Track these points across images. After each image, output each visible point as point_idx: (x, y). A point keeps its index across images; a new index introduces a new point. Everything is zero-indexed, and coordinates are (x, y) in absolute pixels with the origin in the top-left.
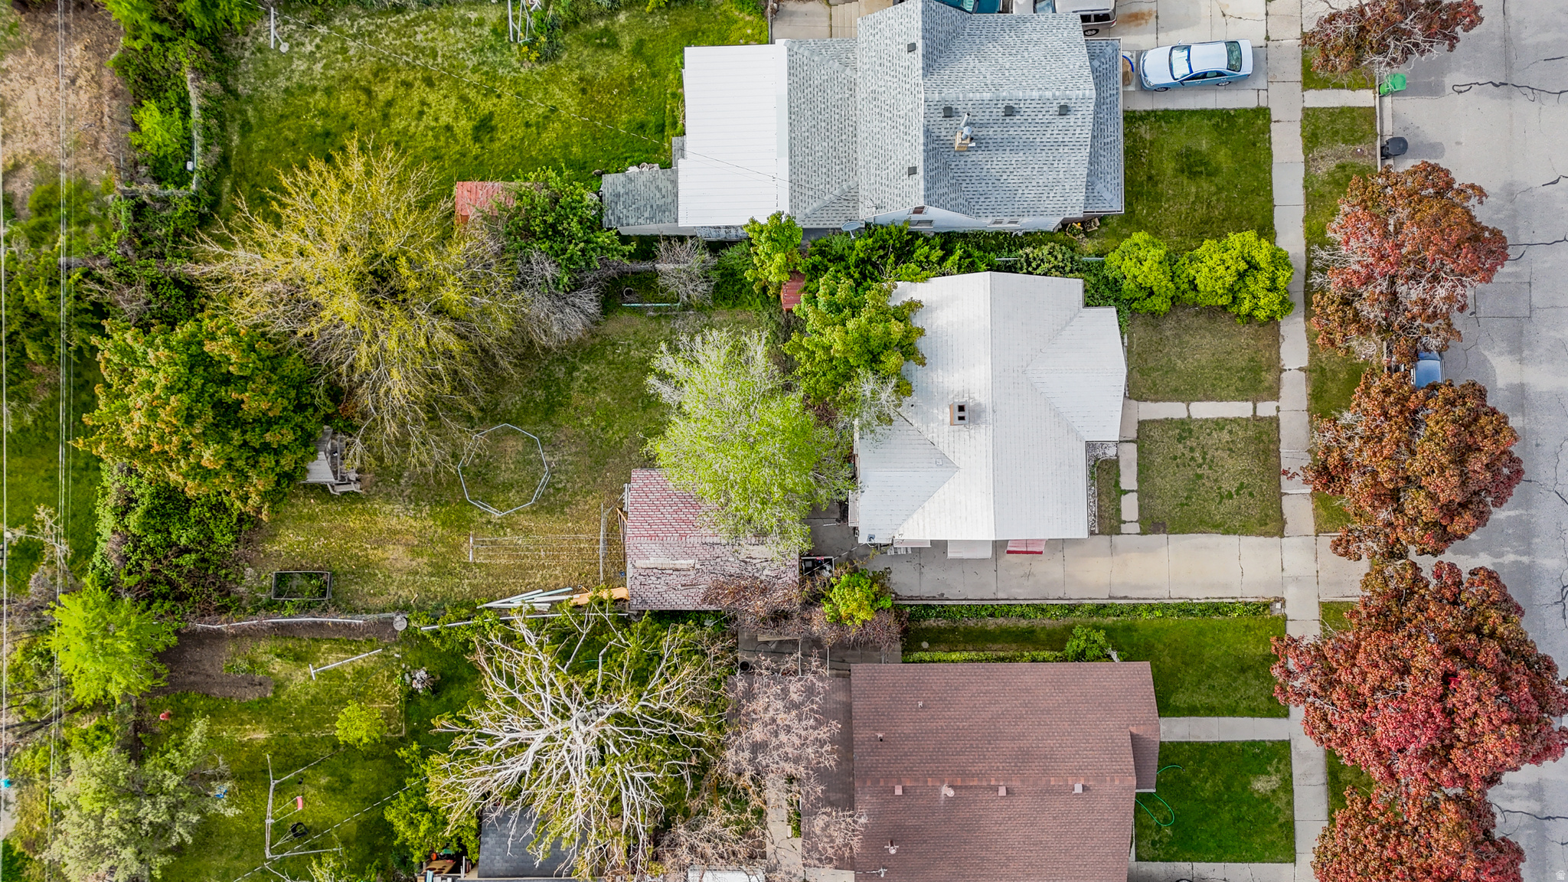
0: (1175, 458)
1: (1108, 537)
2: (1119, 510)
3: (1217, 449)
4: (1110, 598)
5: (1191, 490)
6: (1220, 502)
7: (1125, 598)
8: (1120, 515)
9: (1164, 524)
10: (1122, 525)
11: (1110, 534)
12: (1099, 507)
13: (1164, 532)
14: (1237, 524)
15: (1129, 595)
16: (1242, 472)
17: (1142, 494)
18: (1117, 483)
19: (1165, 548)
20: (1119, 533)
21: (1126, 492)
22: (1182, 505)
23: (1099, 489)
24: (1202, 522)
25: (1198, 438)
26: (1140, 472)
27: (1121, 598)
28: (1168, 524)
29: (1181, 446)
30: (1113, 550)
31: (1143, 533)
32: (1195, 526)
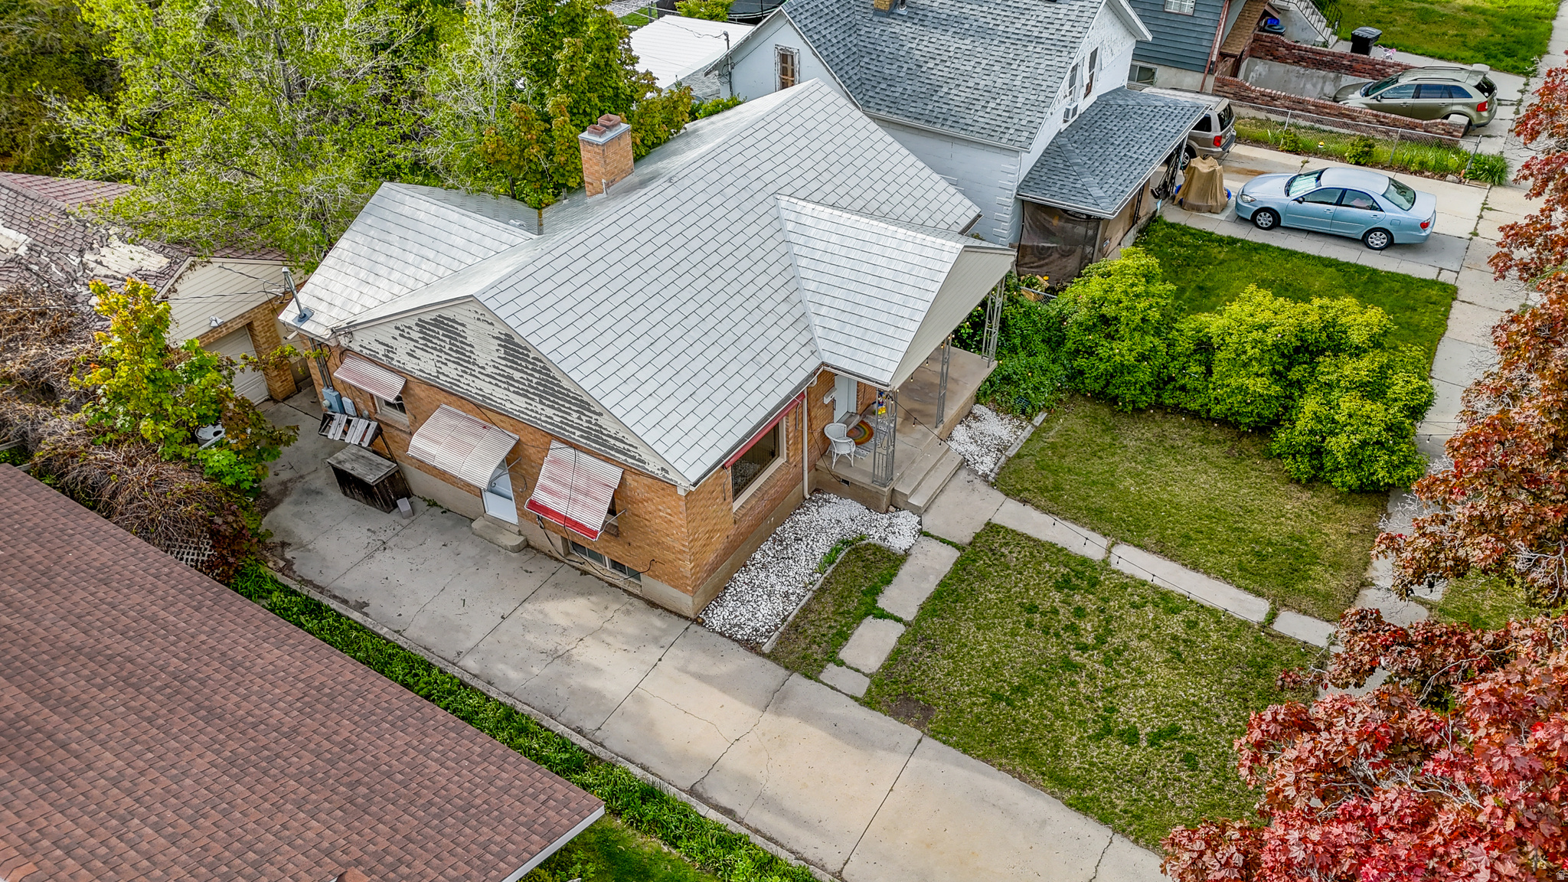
0: (1032, 609)
1: (782, 672)
2: (843, 637)
3: (1141, 637)
4: (692, 792)
5: (1034, 679)
6: (1098, 737)
7: (728, 812)
8: (840, 646)
9: (928, 710)
10: (831, 666)
11: (790, 668)
12: (806, 610)
13: (917, 726)
14: (1121, 804)
15: (741, 812)
16: (1188, 706)
17: (917, 634)
18: (875, 592)
19: (897, 760)
20: (812, 676)
21: (883, 615)
22: (997, 697)
23: (828, 581)
24: (1027, 752)
25: (1106, 600)
26: (937, 596)
27: (717, 808)
28: (939, 714)
29: (1058, 597)
30: (774, 701)
31: (868, 702)
32: (1004, 751)
